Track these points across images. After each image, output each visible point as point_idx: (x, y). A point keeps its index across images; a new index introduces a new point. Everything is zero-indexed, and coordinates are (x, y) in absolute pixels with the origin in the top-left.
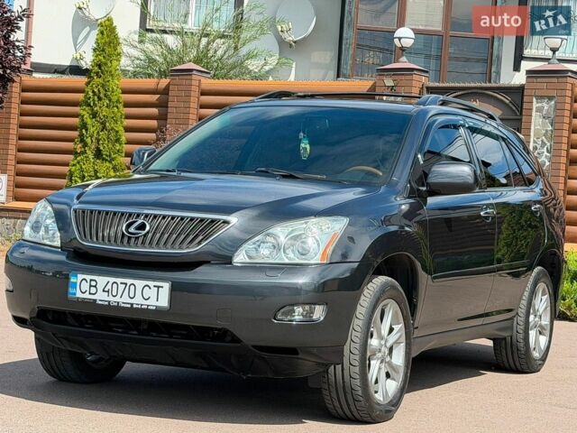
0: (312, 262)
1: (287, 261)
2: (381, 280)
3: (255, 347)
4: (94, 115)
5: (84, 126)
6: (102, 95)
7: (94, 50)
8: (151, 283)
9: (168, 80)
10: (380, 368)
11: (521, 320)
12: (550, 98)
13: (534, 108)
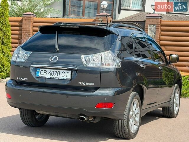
6: (4, 23)
9: (22, 18)
12: (154, 25)
13: (149, 28)
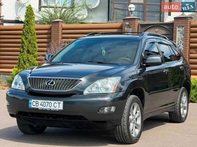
0: (110, 92)
1: (101, 92)
2: (132, 96)
3: (92, 121)
4: (26, 38)
5: (23, 42)
6: (29, 32)
7: (25, 16)
8: (57, 102)
9: (51, 25)
10: (133, 126)
11: (178, 105)
12: (183, 27)
13: (177, 30)
